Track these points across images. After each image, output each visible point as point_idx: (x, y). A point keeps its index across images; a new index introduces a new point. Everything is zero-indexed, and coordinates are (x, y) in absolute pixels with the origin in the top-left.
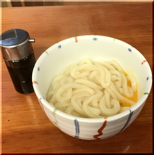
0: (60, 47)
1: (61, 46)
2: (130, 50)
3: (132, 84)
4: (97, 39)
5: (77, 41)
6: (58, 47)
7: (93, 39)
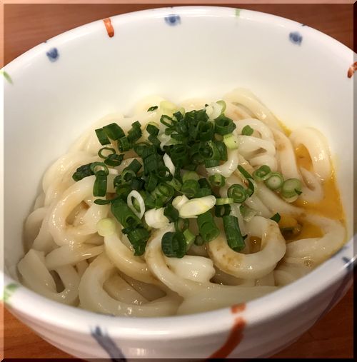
0: (54, 55)
1: (60, 52)
2: (296, 38)
3: (315, 159)
4: (178, 18)
5: (111, 34)
6: (47, 58)
7: (166, 19)
